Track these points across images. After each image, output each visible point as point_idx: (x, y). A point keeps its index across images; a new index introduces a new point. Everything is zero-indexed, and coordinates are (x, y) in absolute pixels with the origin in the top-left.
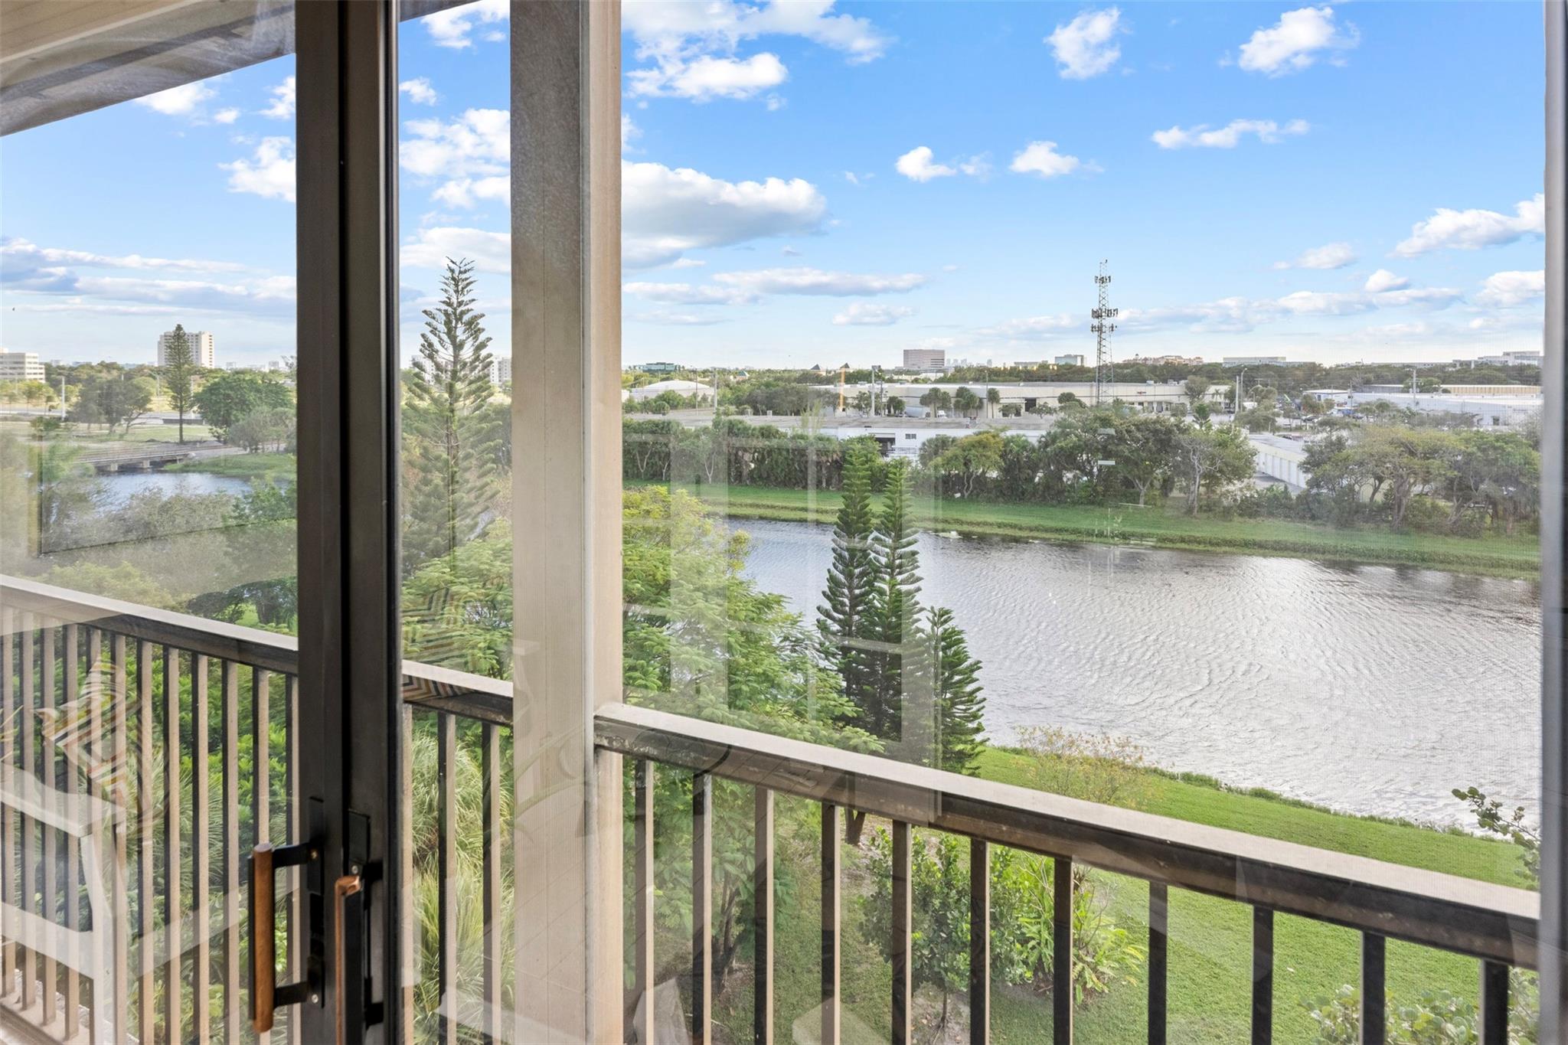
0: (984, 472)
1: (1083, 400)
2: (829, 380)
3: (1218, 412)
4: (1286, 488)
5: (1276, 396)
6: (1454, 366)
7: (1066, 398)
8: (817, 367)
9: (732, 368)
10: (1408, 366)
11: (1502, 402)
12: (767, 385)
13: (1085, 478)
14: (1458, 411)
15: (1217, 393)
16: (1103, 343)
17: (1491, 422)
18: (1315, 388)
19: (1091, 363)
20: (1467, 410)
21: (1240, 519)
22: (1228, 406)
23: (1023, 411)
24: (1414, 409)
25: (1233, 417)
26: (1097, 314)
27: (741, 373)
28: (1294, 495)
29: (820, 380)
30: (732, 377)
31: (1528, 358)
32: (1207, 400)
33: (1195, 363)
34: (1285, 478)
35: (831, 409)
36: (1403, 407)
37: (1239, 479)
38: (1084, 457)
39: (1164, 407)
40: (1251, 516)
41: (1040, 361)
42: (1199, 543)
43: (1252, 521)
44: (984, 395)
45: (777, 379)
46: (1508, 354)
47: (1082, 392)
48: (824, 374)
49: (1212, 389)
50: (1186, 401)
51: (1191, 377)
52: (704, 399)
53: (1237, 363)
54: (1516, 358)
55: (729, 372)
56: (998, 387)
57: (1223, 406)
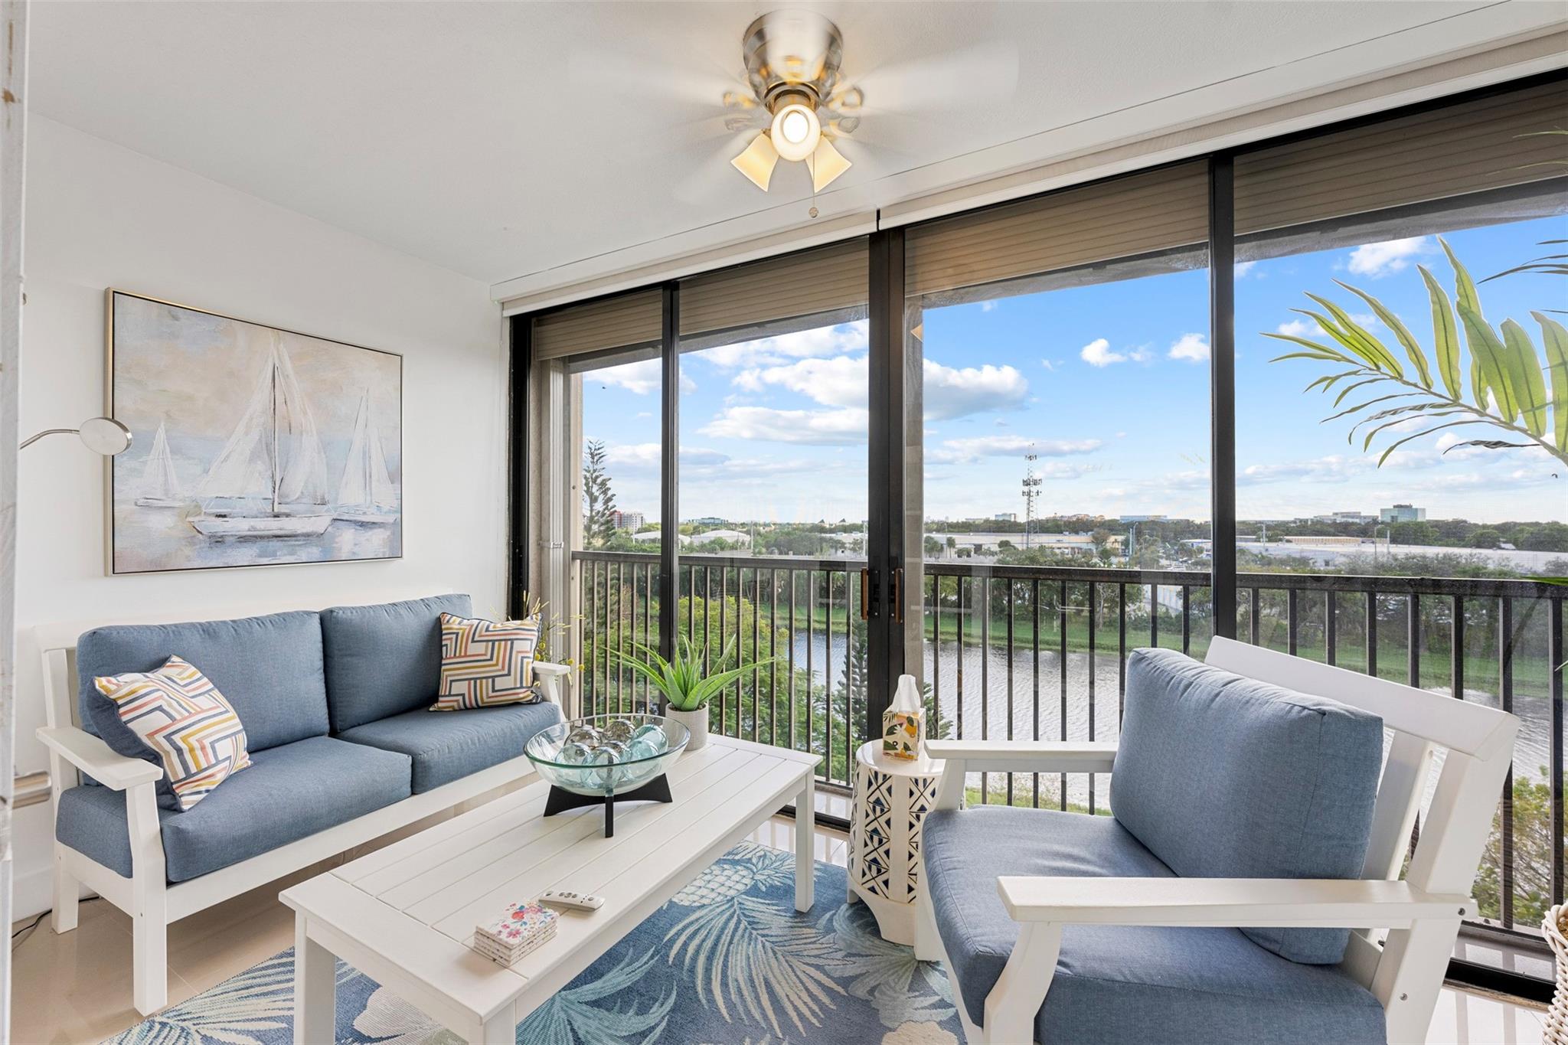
0: (946, 597)
1: (1016, 545)
2: (831, 531)
3: (1116, 555)
4: (1167, 609)
5: (1160, 544)
6: (1295, 522)
7: (1004, 544)
8: (822, 521)
9: (762, 522)
10: (1261, 522)
11: (1332, 549)
12: (788, 534)
13: (1020, 602)
14: (1297, 556)
15: (1116, 541)
16: (1031, 504)
17: (1323, 564)
18: (1189, 538)
19: (1022, 519)
20: (1304, 554)
21: (1134, 632)
22: (1124, 550)
23: (972, 553)
24: (1264, 554)
25: (1127, 559)
26: (1026, 483)
27: (768, 525)
28: (1173, 615)
29: (822, 530)
30: (761, 528)
31: (1353, 517)
32: (1109, 546)
33: (1099, 520)
34: (1166, 603)
35: (834, 550)
36: (1256, 551)
37: (1133, 603)
38: (1019, 586)
39: (1076, 551)
40: (1141, 630)
41: (984, 517)
42: (1104, 649)
43: (1143, 633)
44: (944, 542)
45: (794, 529)
46: (1337, 514)
47: (1016, 540)
48: (828, 526)
49: (1112, 538)
50: (1093, 547)
51: (1095, 529)
52: (743, 543)
53: (1131, 520)
54: (1343, 517)
55: (760, 525)
56: (954, 536)
57: (1120, 551)
